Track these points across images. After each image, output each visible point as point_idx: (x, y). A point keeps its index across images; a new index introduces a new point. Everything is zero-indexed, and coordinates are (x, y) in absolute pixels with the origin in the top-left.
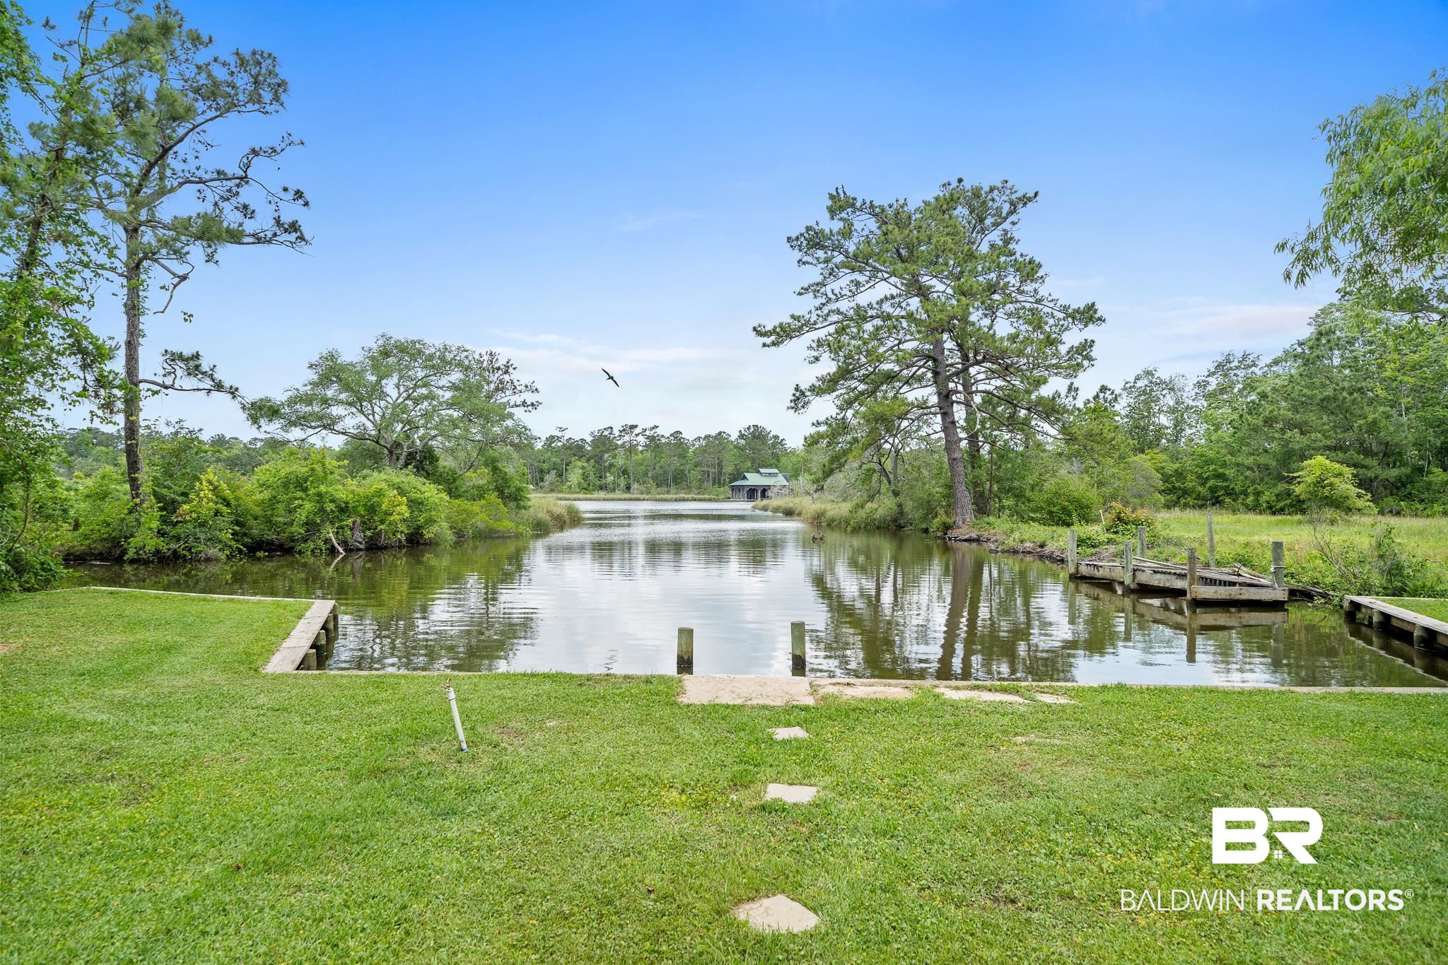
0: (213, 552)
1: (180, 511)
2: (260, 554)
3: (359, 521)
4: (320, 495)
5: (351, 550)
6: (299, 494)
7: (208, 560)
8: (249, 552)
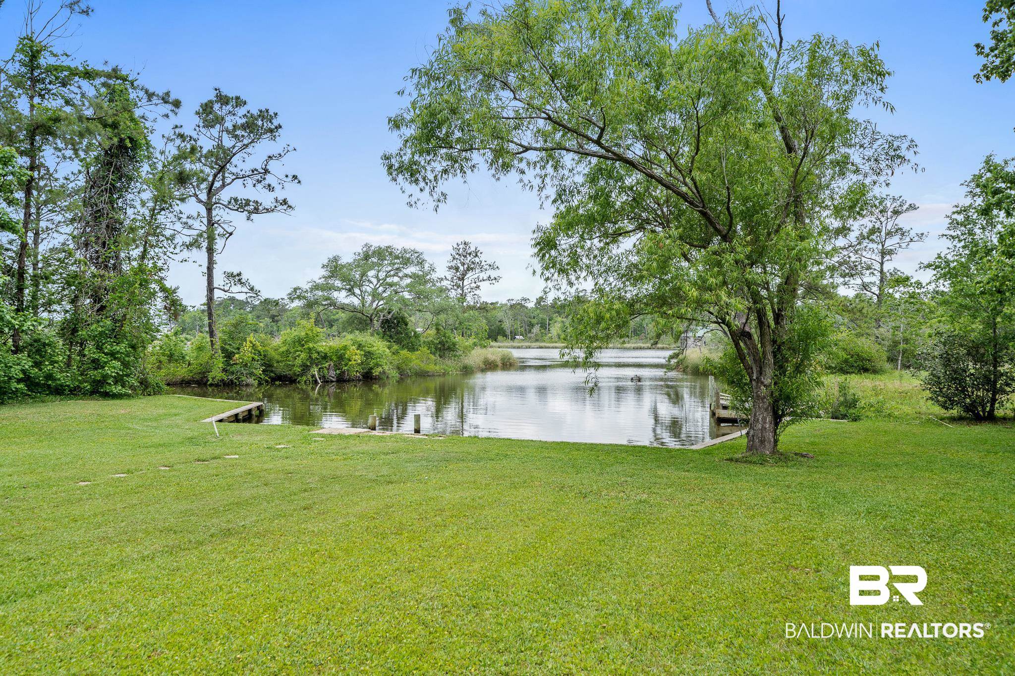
0: (250, 381)
1: (234, 358)
2: (277, 383)
3: (332, 364)
4: (310, 349)
5: (327, 382)
6: (300, 348)
7: (247, 385)
8: (272, 381)
